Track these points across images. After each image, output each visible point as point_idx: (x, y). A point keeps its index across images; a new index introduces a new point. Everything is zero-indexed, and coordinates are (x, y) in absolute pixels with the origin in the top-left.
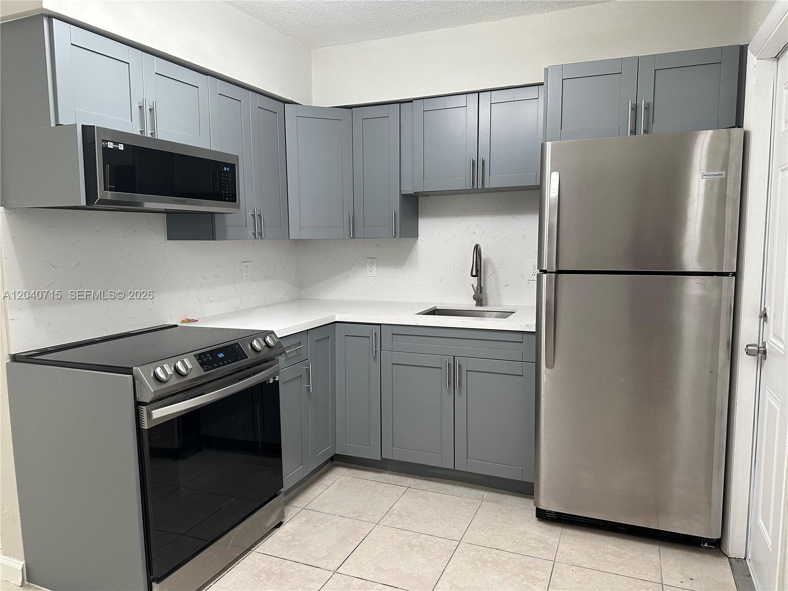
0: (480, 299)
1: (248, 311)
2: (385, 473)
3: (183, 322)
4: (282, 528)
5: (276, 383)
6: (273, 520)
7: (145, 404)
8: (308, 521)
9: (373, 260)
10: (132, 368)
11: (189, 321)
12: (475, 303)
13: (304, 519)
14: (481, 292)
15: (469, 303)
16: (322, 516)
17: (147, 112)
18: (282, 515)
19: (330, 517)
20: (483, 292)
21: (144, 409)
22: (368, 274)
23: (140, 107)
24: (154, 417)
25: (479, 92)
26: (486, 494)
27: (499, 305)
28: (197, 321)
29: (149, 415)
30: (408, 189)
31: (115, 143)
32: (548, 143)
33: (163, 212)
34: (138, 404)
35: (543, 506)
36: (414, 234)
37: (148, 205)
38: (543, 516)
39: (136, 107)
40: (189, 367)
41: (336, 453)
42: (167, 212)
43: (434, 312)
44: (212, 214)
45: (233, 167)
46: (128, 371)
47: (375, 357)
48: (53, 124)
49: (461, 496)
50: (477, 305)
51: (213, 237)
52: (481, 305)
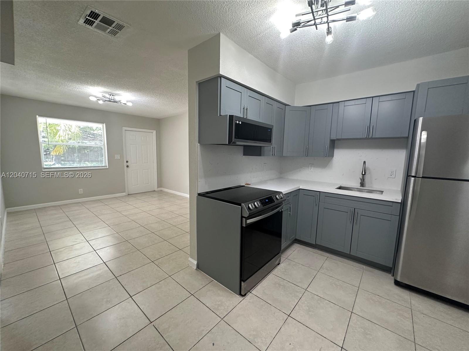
0: (362, 184)
1: (264, 182)
2: (316, 249)
3: (246, 184)
4: (280, 265)
5: (282, 211)
6: (277, 262)
7: (245, 217)
8: (289, 264)
9: (312, 165)
10: (241, 204)
11: (248, 184)
12: (360, 186)
13: (288, 263)
14: (363, 181)
15: (357, 185)
16: (294, 263)
17: (245, 110)
18: (280, 261)
19: (298, 264)
20: (364, 181)
21: (244, 219)
22: (310, 170)
23: (243, 108)
24: (248, 223)
25: (373, 97)
26: (364, 267)
27: (371, 187)
28: (250, 184)
29: (246, 222)
30: (334, 137)
31: (239, 121)
32: (420, 118)
33: (243, 146)
34: (242, 217)
35: (399, 279)
36: (332, 156)
37: (238, 143)
38: (397, 283)
39: (242, 108)
40: (259, 205)
41: (296, 238)
42: (244, 146)
43: (340, 188)
44: (261, 147)
45: (271, 129)
46: (240, 205)
47: (316, 205)
48: (219, 115)
49: (353, 266)
50: (361, 186)
51: (260, 155)
52: (363, 187)
